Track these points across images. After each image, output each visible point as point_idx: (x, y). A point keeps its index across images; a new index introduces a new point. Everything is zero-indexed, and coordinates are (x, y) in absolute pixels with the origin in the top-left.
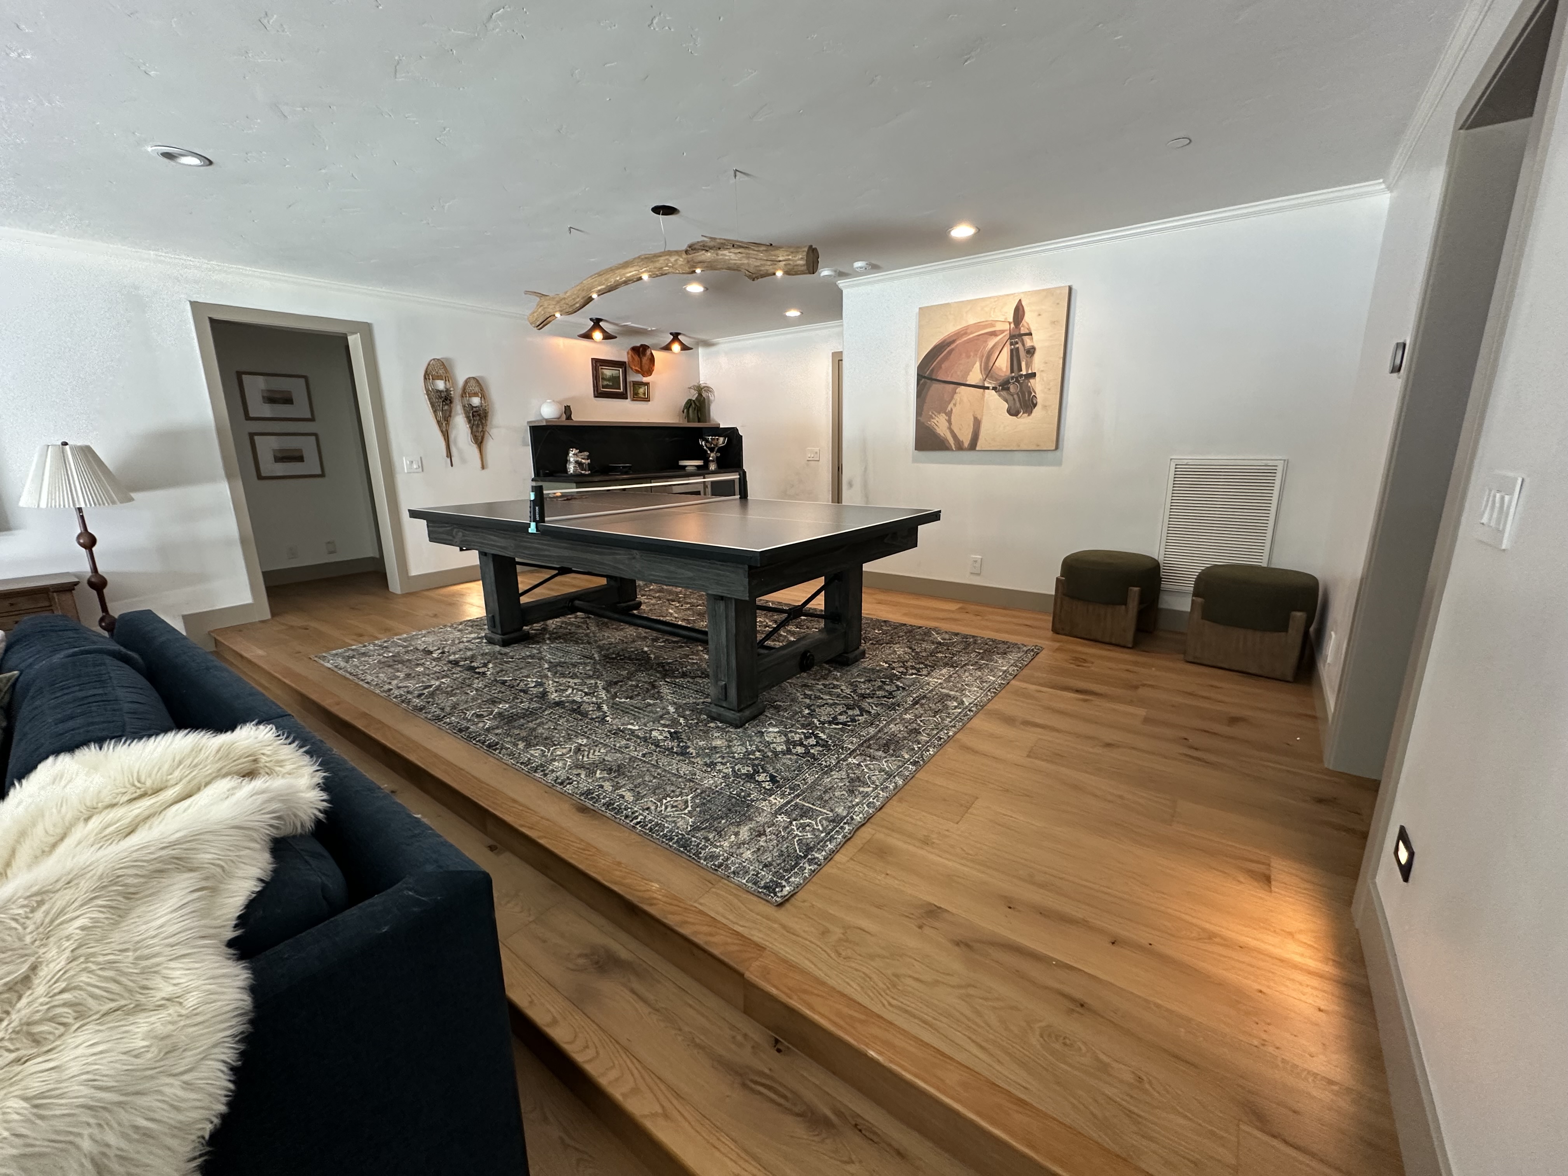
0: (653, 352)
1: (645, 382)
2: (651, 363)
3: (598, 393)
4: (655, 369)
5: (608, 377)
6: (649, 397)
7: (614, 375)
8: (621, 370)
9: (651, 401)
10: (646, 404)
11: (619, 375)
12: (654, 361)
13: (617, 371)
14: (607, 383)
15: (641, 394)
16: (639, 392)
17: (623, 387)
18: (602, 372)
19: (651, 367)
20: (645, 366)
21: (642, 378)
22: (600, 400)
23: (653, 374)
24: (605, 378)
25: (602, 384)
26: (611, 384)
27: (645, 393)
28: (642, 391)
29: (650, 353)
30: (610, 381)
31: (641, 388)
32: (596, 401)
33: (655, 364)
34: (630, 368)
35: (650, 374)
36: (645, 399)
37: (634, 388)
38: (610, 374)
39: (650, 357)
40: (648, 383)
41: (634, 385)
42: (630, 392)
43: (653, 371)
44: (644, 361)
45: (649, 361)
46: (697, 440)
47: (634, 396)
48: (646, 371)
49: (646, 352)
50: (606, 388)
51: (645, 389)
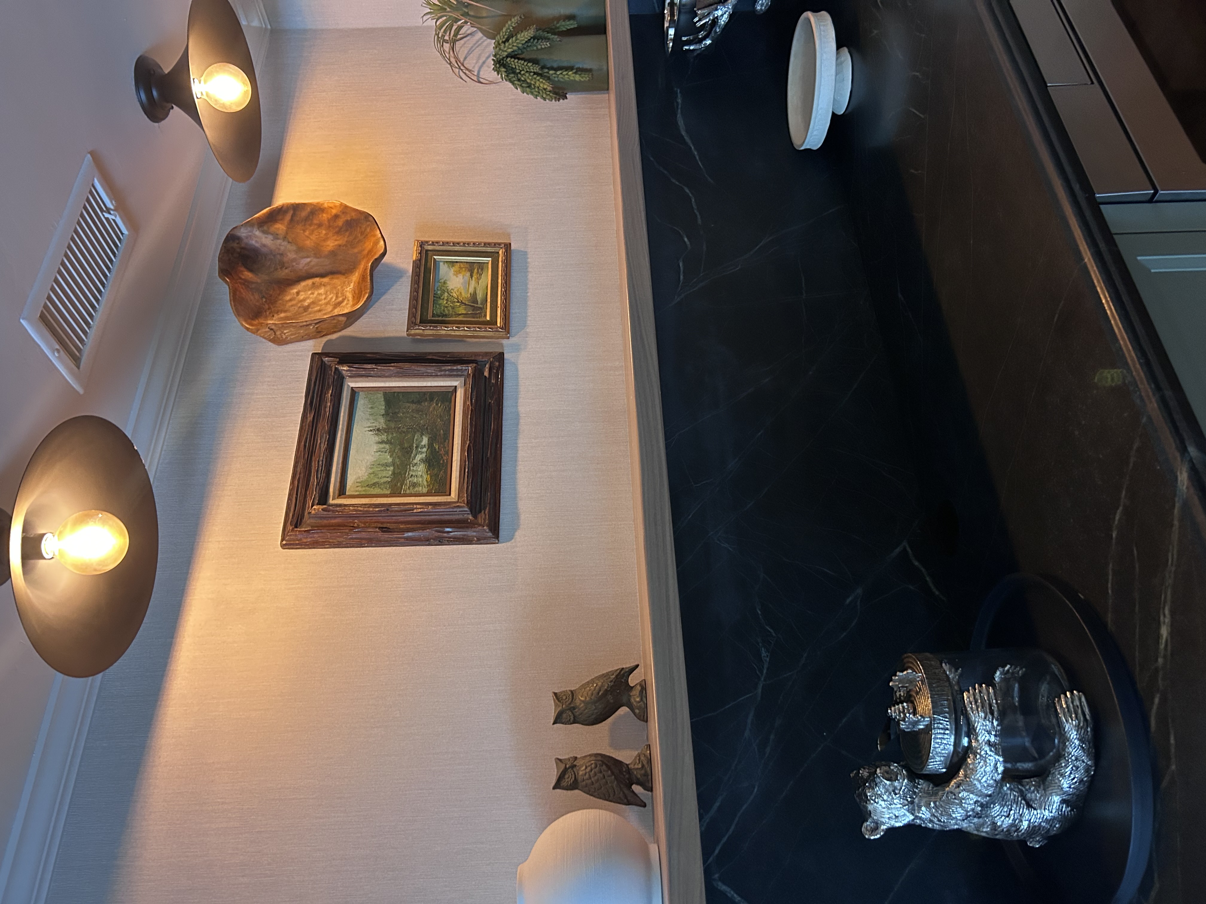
1: (414, 258)
2: (320, 225)
3: (475, 516)
4: (346, 207)
5: (391, 453)
6: (489, 249)
7: (382, 420)
8: (353, 385)
9: (509, 235)
10: (526, 262)
11: (380, 396)
12: (309, 209)
13: (361, 403)
14: (422, 460)
15: (473, 283)
16: (466, 295)
17: (441, 375)
18: (361, 490)
19: (340, 222)
20: (333, 254)
21: (396, 274)
22: (514, 498)
23: (367, 217)
24: (394, 473)
25: (425, 490)
26: (425, 441)
27: (472, 263)
28: (460, 276)
29: (265, 228)
30: (411, 447)
31: (445, 283)
32: (515, 526)
33: (326, 205)
34: (348, 332)
35: (368, 230)
36: (500, 264)
37: (446, 316)
38: (375, 447)
39: (288, 228)
40: (422, 244)
41: (430, 317)
42: (468, 340)
43: (353, 214)
44: (309, 260)
45: (307, 233)
46: (689, 43)
47: (488, 318)
48: (356, 250)
49: (264, 246)
50: (446, 472)
51: (453, 263)
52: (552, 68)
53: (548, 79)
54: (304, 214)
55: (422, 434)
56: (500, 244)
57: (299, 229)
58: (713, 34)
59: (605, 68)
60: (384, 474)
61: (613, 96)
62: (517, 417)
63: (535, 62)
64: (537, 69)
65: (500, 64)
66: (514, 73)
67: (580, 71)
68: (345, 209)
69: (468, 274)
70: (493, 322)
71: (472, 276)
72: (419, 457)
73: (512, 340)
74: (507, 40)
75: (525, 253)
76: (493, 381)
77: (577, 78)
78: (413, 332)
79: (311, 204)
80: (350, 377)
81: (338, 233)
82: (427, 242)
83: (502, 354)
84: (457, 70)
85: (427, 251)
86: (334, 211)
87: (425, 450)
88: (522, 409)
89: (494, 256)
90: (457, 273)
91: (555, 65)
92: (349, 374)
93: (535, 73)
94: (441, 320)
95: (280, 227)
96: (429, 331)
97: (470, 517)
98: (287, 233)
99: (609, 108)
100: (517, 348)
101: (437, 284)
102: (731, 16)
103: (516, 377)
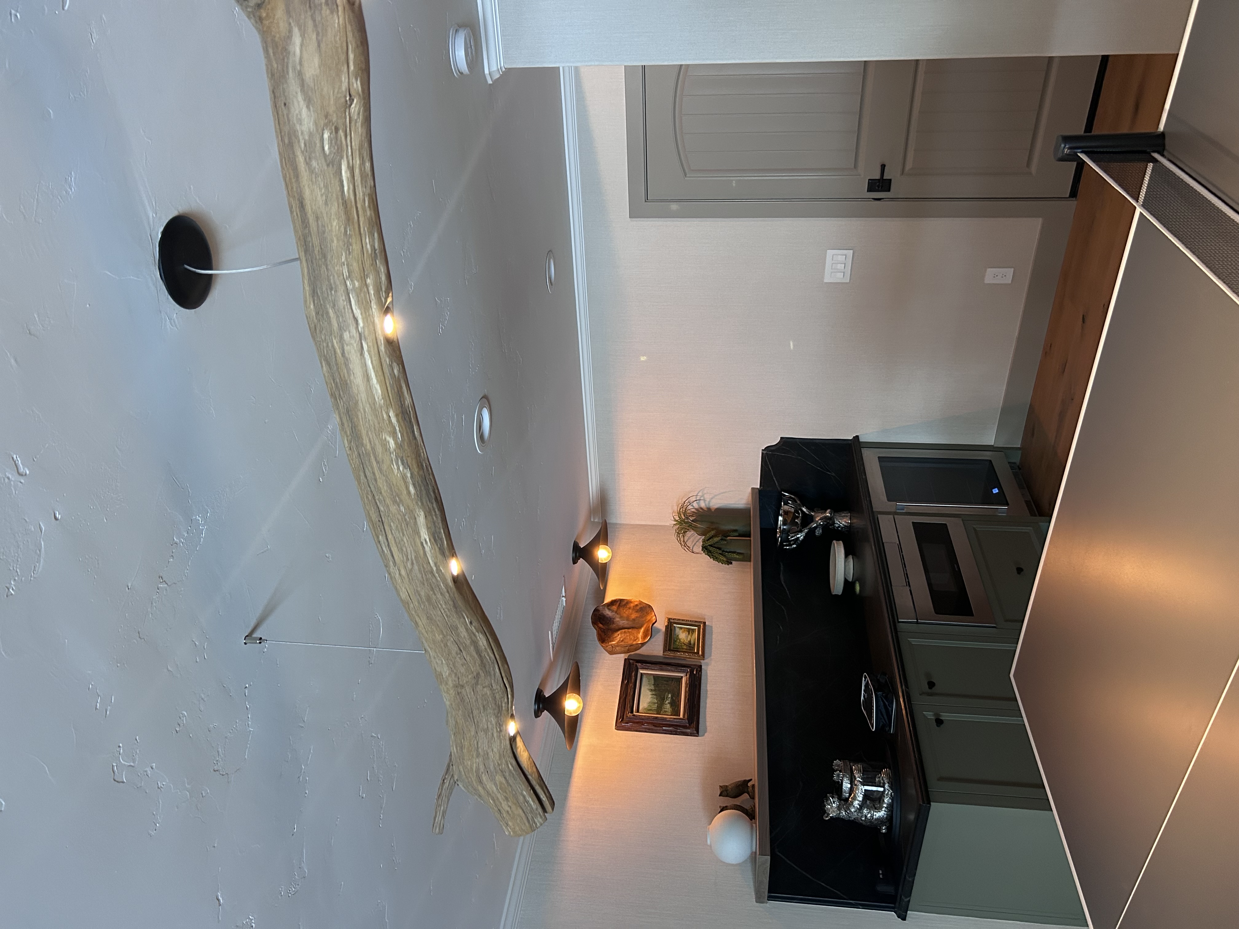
0: (608, 600)
1: (666, 624)
2: (630, 608)
3: (690, 725)
4: (641, 602)
5: (657, 699)
6: (697, 624)
7: (653, 687)
8: (641, 672)
9: (705, 619)
10: (712, 630)
11: (652, 677)
12: (626, 601)
13: (645, 679)
14: (669, 703)
15: (689, 637)
16: (686, 641)
17: (677, 671)
18: (645, 711)
19: (638, 608)
20: (634, 620)
21: (658, 630)
22: (705, 721)
23: (650, 606)
24: (657, 706)
25: (670, 714)
26: (670, 696)
27: (689, 629)
28: (684, 634)
29: (609, 607)
30: (664, 697)
31: (678, 636)
32: (705, 731)
33: (633, 601)
34: (637, 652)
35: (649, 611)
36: (701, 630)
37: (678, 649)
38: (650, 696)
39: (617, 608)
40: (669, 619)
41: (672, 649)
42: (687, 659)
43: (644, 605)
44: (624, 621)
45: (624, 611)
46: (786, 545)
47: (696, 651)
48: (643, 619)
49: (608, 614)
50: (678, 708)
51: (681, 628)
52: (727, 552)
53: (725, 556)
54: (624, 603)
55: (669, 693)
56: (701, 622)
57: (621, 609)
58: (797, 543)
59: (749, 553)
60: (654, 706)
61: (752, 563)
62: (707, 691)
63: (720, 549)
64: (720, 552)
65: (705, 548)
66: (710, 552)
67: (739, 554)
68: (641, 603)
69: (687, 633)
70: (698, 653)
71: (689, 634)
72: (667, 702)
73: (705, 661)
74: (709, 540)
75: (712, 627)
76: (697, 675)
77: (737, 557)
78: (665, 654)
79: (626, 600)
80: (640, 668)
81: (636, 612)
82: (671, 618)
83: (701, 666)
84: (683, 547)
85: (671, 622)
86: (636, 603)
87: (670, 699)
88: (708, 688)
89: (699, 627)
90: (683, 632)
91: (728, 551)
92: (641, 667)
93: (720, 554)
94: (677, 650)
95: (614, 608)
96: (672, 654)
97: (688, 725)
98: (617, 610)
99: (750, 569)
100: (707, 664)
101: (675, 636)
102: (804, 537)
103: (707, 675)
